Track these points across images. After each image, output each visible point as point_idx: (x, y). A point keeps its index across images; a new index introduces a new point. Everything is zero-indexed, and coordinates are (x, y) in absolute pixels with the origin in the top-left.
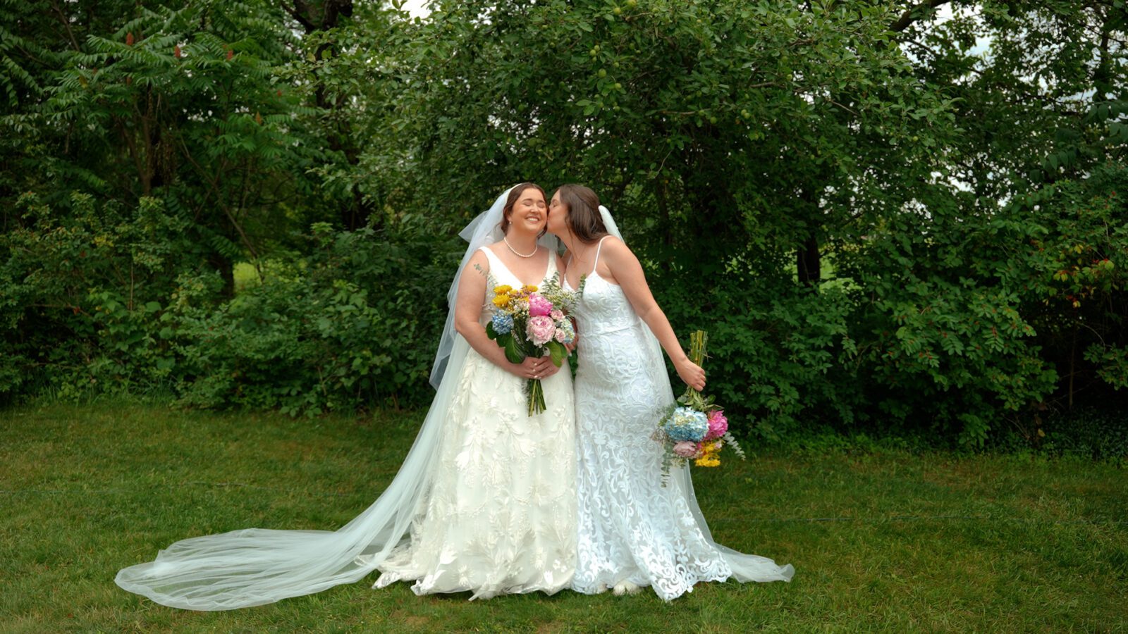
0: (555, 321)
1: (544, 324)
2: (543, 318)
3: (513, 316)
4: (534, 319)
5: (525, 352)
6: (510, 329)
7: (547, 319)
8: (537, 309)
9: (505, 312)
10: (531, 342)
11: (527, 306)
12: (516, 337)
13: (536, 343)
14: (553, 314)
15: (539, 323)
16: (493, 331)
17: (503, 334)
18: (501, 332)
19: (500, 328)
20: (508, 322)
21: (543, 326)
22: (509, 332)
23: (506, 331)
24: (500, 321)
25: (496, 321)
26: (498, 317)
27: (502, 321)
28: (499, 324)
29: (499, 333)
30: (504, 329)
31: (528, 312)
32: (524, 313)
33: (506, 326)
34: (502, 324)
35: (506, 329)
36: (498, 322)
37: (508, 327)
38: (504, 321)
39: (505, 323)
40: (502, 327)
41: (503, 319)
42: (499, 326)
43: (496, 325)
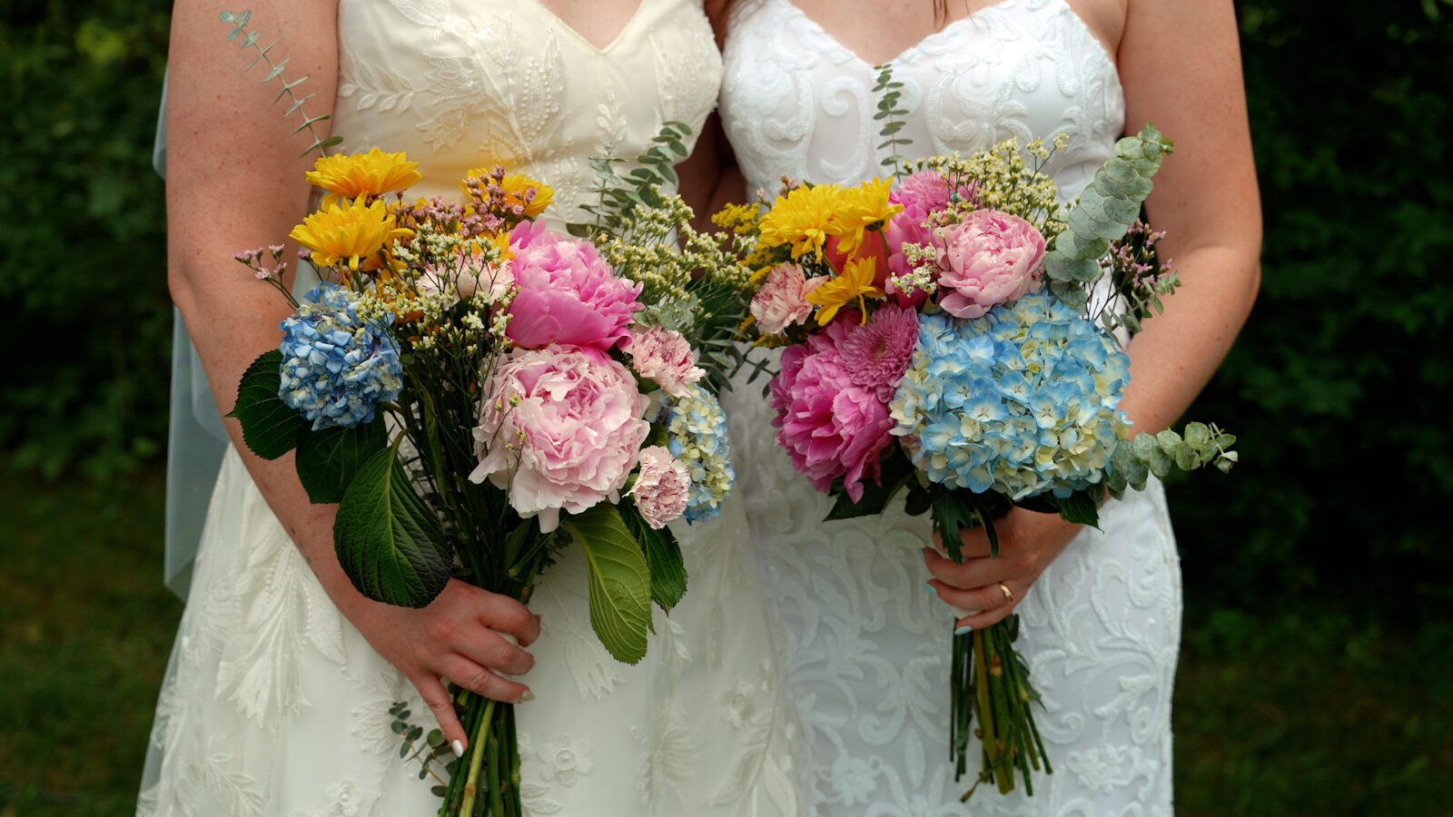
0: (646, 386)
1: (583, 396)
2: (585, 363)
3: (404, 329)
4: (531, 361)
5: (446, 543)
6: (378, 405)
7: (601, 372)
8: (557, 309)
9: (357, 303)
10: (494, 495)
11: (498, 287)
12: (407, 449)
13: (524, 501)
14: (639, 348)
15: (560, 388)
16: (282, 408)
17: (333, 427)
18: (326, 417)
19: (321, 394)
20: (372, 360)
21: (579, 409)
22: (368, 421)
23: (353, 416)
24: (328, 352)
25: (303, 351)
26: (313, 331)
27: (338, 355)
28: (319, 372)
29: (313, 421)
30: (341, 403)
31: (501, 321)
32: (474, 320)
33: (360, 385)
34: (334, 368)
35: (355, 401)
36: (315, 358)
37: (367, 390)
38: (349, 355)
39: (352, 368)
40: (336, 389)
41: (343, 343)
42: (313, 383)
43: (302, 372)
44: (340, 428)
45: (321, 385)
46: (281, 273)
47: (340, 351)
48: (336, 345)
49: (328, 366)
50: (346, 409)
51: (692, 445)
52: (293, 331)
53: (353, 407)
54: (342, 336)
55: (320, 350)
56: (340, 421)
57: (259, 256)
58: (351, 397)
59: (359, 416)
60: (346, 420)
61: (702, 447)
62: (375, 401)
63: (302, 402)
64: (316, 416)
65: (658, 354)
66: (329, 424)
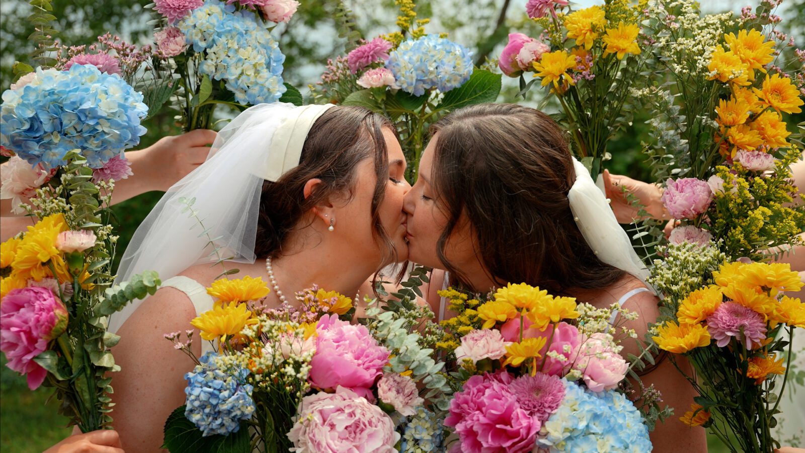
0: (388, 410)
6: (241, 422)
8: (337, 366)
11: (305, 351)
14: (383, 388)
15: (342, 423)
16: (187, 423)
17: (215, 435)
18: (212, 429)
19: (208, 415)
20: (235, 396)
21: (353, 435)
22: (235, 431)
23: (227, 429)
24: (210, 393)
25: (197, 391)
26: (203, 379)
27: (215, 395)
28: (206, 404)
29: (203, 432)
30: (219, 421)
31: (305, 369)
32: (290, 370)
33: (229, 412)
34: (214, 402)
35: (227, 420)
36: (203, 397)
37: (233, 414)
38: (222, 394)
39: (224, 401)
40: (215, 413)
41: (219, 387)
42: (204, 409)
43: (197, 404)
44: (219, 435)
45: (207, 410)
46: (189, 345)
47: (216, 392)
48: (215, 389)
49: (211, 400)
50: (222, 425)
51: (417, 446)
52: (192, 380)
53: (226, 424)
54: (218, 383)
55: (205, 392)
56: (219, 432)
57: (178, 336)
58: (225, 418)
59: (230, 429)
60: (222, 431)
61: (423, 447)
62: (239, 419)
63: (198, 421)
64: (205, 429)
65: (394, 389)
66: (213, 433)
